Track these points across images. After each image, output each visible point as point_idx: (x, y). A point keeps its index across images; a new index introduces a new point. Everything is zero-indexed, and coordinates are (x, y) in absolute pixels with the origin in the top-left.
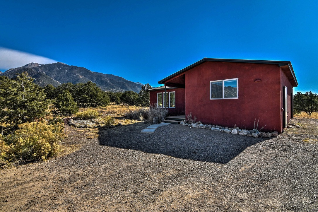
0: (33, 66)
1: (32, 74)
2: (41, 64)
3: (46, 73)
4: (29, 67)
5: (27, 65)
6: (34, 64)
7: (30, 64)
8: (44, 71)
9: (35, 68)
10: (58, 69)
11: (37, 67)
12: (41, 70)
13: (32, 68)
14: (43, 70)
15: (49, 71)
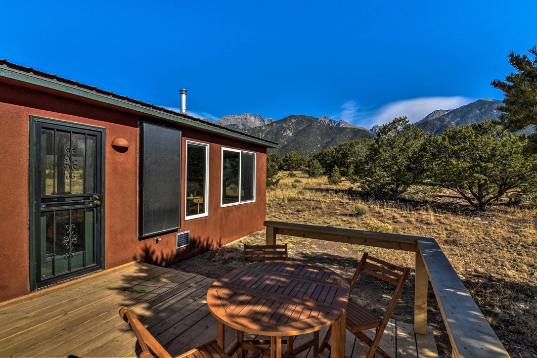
0: (437, 116)
1: (433, 129)
2: (448, 110)
3: (456, 124)
4: (430, 119)
5: (428, 117)
6: (438, 113)
7: (432, 113)
8: (453, 121)
9: (438, 119)
10: (479, 112)
11: (443, 115)
12: (448, 120)
13: (434, 120)
14: (451, 119)
15: (461, 118)
